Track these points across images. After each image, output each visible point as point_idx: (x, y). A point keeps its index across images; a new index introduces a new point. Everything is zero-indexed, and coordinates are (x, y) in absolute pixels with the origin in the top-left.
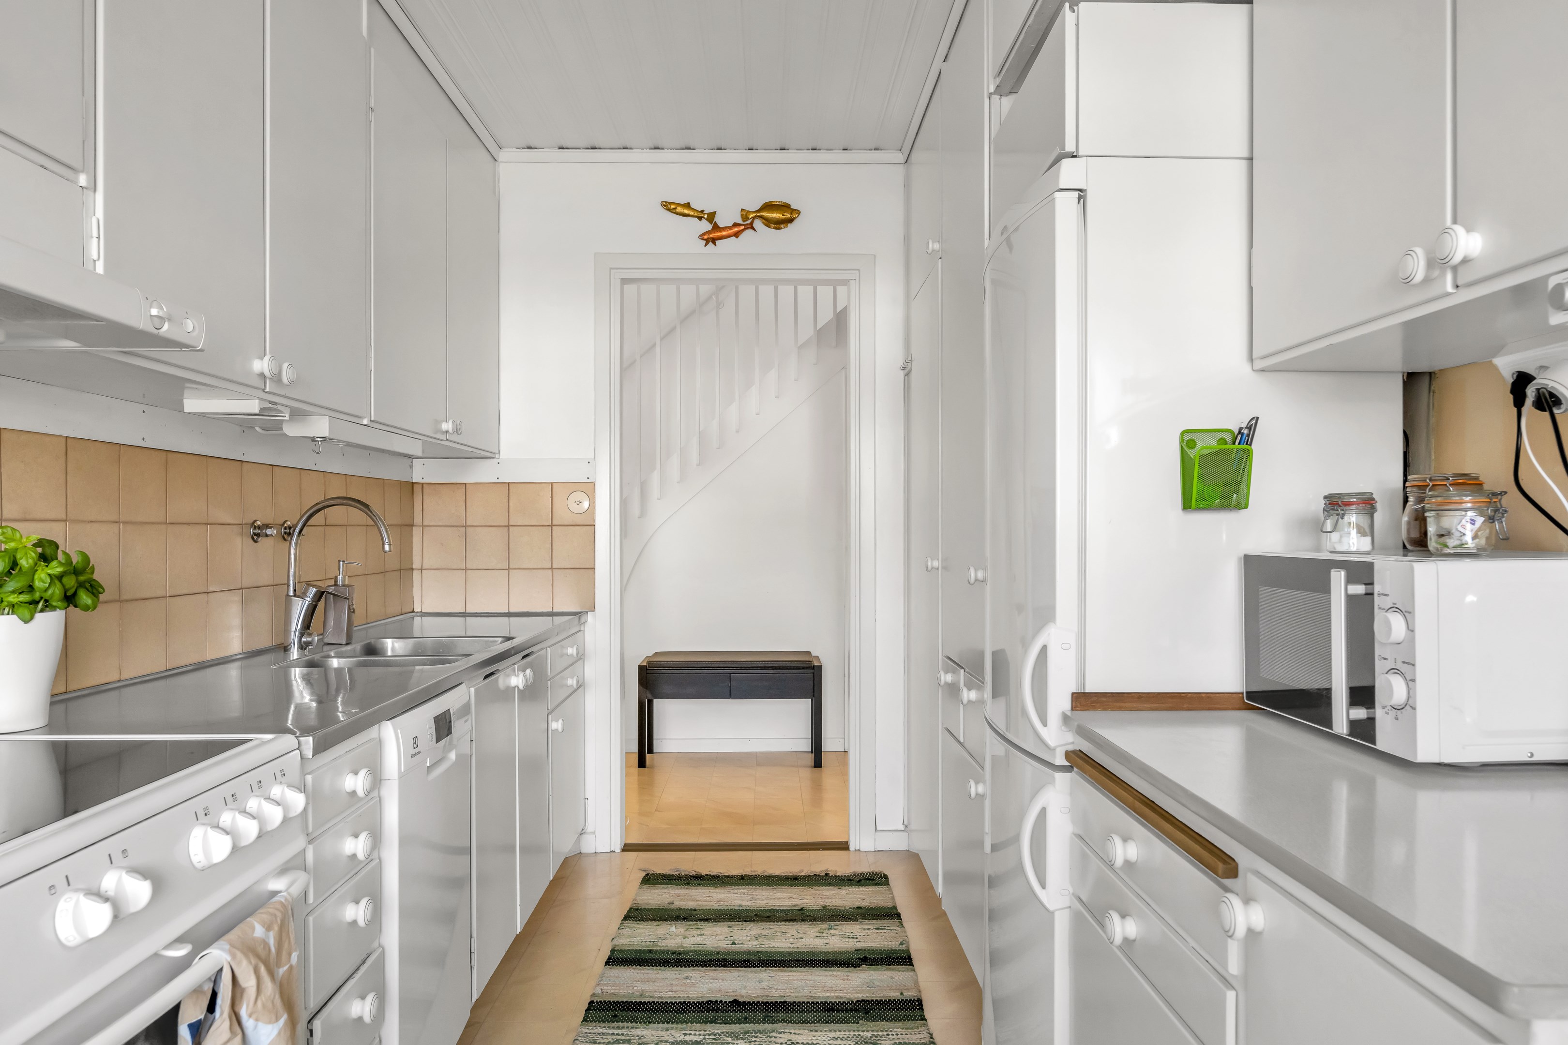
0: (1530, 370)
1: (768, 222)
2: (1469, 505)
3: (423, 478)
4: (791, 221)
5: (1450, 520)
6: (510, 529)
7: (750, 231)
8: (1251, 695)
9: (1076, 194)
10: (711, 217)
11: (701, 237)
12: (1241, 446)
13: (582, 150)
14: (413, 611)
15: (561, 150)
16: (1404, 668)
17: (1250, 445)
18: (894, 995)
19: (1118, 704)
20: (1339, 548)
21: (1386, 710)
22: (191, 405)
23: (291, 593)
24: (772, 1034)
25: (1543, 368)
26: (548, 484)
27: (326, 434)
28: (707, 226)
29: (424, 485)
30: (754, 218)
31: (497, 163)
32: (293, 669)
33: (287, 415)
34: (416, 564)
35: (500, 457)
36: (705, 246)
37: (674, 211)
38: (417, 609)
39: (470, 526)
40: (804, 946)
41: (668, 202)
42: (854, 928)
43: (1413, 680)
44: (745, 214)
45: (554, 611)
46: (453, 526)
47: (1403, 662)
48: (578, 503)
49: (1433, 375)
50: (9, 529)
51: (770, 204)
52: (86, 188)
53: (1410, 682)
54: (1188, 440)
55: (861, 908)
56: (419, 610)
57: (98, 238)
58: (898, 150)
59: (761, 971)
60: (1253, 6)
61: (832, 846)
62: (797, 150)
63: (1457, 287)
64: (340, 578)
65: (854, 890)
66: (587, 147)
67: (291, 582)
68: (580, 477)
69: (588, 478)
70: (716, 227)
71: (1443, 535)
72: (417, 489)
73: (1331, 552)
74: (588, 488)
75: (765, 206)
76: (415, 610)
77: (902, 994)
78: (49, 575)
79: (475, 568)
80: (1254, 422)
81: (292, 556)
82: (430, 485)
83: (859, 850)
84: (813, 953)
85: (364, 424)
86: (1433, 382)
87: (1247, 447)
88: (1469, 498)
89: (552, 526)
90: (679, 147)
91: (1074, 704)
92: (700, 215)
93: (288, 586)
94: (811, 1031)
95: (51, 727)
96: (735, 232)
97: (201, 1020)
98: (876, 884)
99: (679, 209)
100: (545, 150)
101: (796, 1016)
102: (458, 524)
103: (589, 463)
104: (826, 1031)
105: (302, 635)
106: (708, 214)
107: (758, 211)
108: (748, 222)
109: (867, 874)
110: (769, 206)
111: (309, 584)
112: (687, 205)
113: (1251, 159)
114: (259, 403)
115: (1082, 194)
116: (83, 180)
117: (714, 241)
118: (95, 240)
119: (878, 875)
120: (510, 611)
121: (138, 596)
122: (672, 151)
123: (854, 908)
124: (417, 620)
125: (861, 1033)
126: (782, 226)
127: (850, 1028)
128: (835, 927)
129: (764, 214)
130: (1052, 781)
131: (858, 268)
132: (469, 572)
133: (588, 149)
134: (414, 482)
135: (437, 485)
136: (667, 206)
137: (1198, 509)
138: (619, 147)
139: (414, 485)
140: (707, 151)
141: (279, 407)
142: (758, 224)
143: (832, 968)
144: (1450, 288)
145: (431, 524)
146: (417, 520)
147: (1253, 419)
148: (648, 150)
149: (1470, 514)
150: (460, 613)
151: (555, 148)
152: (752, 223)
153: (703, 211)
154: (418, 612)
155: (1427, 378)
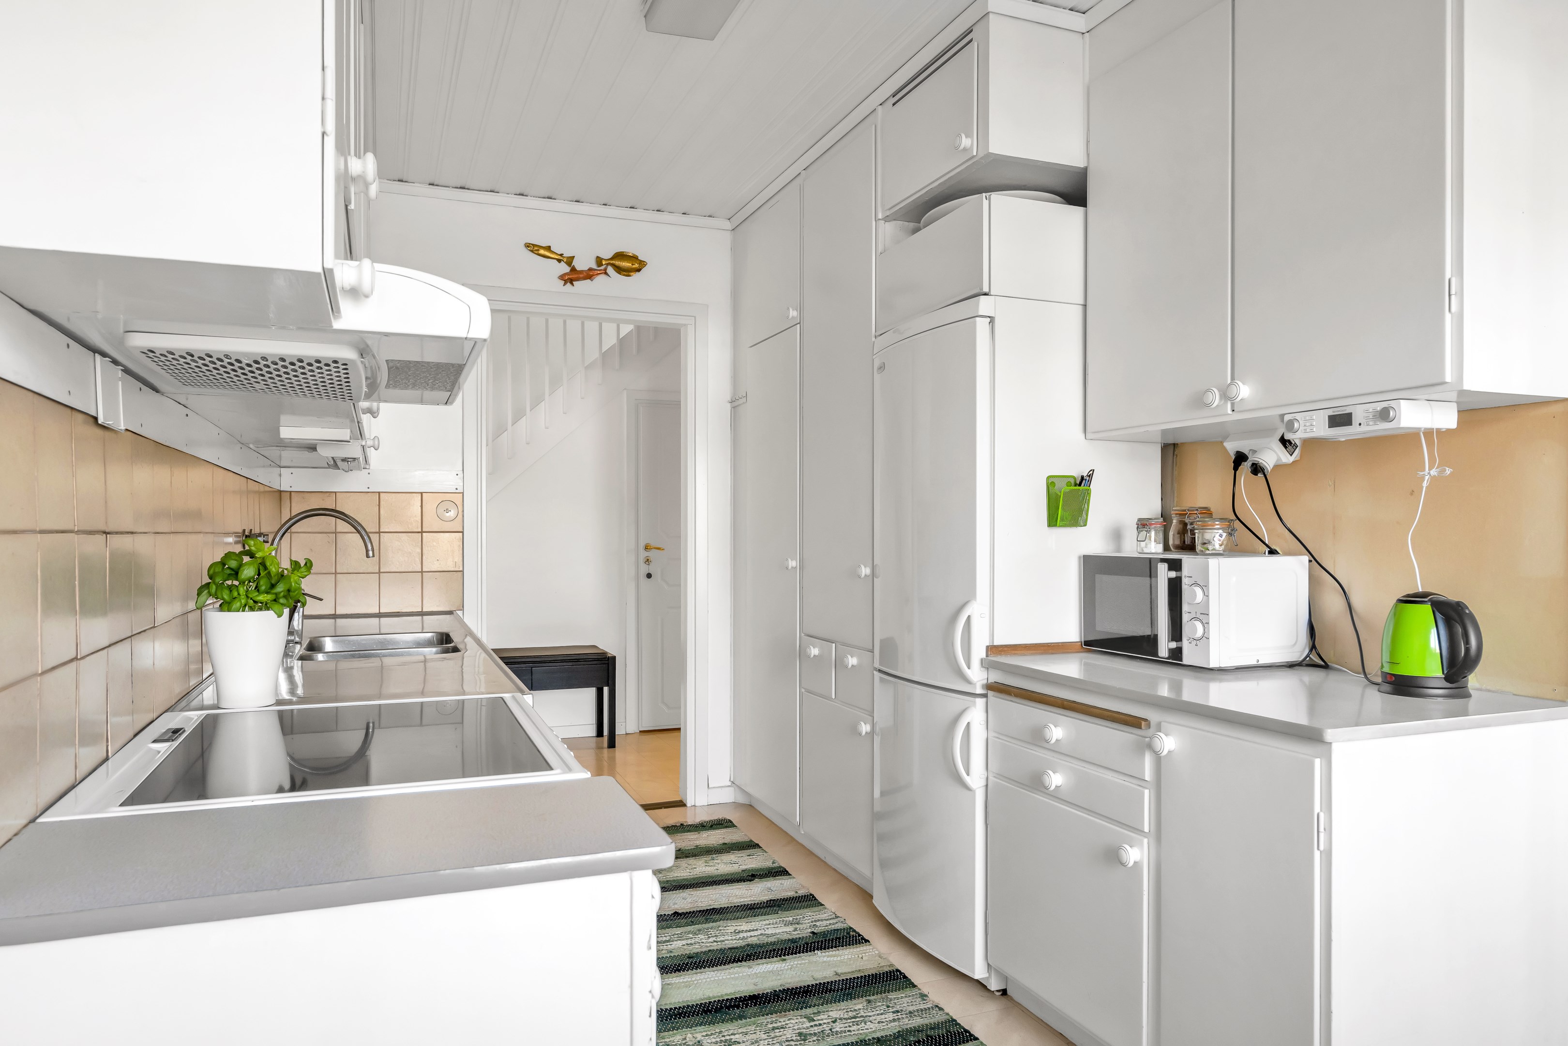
0: (1246, 452)
1: (619, 270)
2: (1218, 526)
3: (291, 487)
4: (639, 270)
5: (1208, 536)
6: (381, 535)
7: (603, 276)
8: (1087, 643)
9: (989, 320)
10: (570, 261)
11: (561, 277)
12: (1085, 488)
13: (451, 189)
15: (431, 186)
16: (1201, 617)
17: (1089, 486)
18: (791, 894)
19: (1013, 652)
20: (1146, 551)
21: (1190, 641)
24: (720, 928)
25: (1254, 452)
26: (418, 494)
28: (566, 269)
29: (292, 493)
30: (607, 264)
35: (370, 468)
36: (564, 286)
37: (536, 252)
39: (340, 532)
40: (701, 873)
41: (531, 244)
42: (732, 857)
43: (1208, 623)
44: (599, 261)
45: (424, 610)
46: (322, 533)
47: (1201, 614)
48: (447, 511)
49: (1176, 445)
51: (621, 253)
53: (1205, 625)
54: (1051, 482)
55: (726, 844)
58: (727, 219)
59: (680, 893)
60: (1087, 209)
61: (675, 804)
62: (644, 210)
63: (1233, 411)
65: (712, 832)
66: (456, 186)
68: (449, 487)
69: (457, 489)
70: (573, 270)
71: (1205, 543)
72: (286, 497)
73: (1140, 553)
74: (457, 497)
75: (616, 255)
77: (796, 892)
79: (346, 571)
80: (1091, 472)
82: (299, 493)
83: (695, 806)
84: (712, 877)
86: (1176, 449)
87: (1088, 488)
88: (1217, 523)
89: (422, 532)
90: (542, 196)
91: (987, 653)
92: (560, 258)
94: (747, 923)
96: (589, 275)
98: (726, 827)
99: (542, 252)
100: (416, 184)
101: (729, 915)
102: (328, 531)
103: (457, 475)
104: (758, 921)
106: (568, 258)
107: (612, 259)
108: (602, 268)
109: (715, 821)
110: (620, 256)
112: (548, 248)
113: (1085, 306)
115: (992, 320)
117: (571, 281)
119: (724, 821)
120: (381, 611)
122: (536, 198)
123: (721, 844)
125: (784, 919)
126: (632, 274)
127: (774, 917)
128: (717, 858)
129: (617, 263)
130: (974, 703)
131: (694, 315)
132: (338, 576)
133: (457, 188)
134: (282, 490)
135: (306, 494)
136: (530, 247)
137: (1060, 526)
138: (487, 190)
139: (282, 493)
140: (566, 202)
142: (610, 270)
143: (733, 884)
144: (1229, 411)
147: (1091, 470)
148: (513, 196)
149: (1221, 531)
150: (330, 615)
151: (426, 184)
152: (605, 270)
153: (563, 254)
155: (1172, 447)
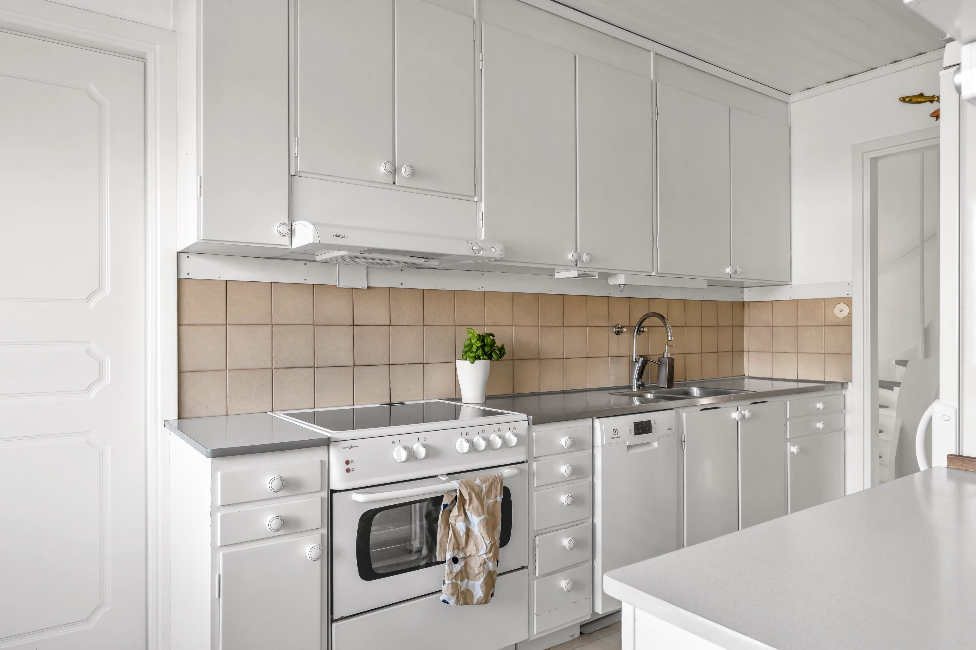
3: (749, 299)
6: (798, 328)
11: (933, 115)
13: (842, 80)
14: (744, 375)
15: (828, 84)
22: (558, 275)
23: (634, 360)
26: (822, 300)
27: (624, 283)
29: (750, 303)
31: (789, 105)
32: (634, 397)
33: (596, 276)
34: (746, 349)
35: (793, 284)
37: (910, 102)
38: (746, 374)
39: (775, 326)
41: (905, 97)
45: (825, 380)
46: (766, 326)
48: (841, 311)
50: (470, 329)
52: (478, 202)
56: (747, 375)
57: (483, 219)
64: (666, 354)
66: (845, 77)
67: (634, 355)
68: (843, 294)
69: (848, 294)
74: (848, 301)
76: (745, 375)
78: (477, 346)
79: (778, 351)
81: (635, 342)
82: (753, 303)
85: (653, 275)
89: (824, 326)
90: (913, 56)
91: (948, 463)
92: (932, 99)
93: (633, 356)
95: (484, 404)
97: (448, 504)
99: (914, 100)
100: (818, 87)
102: (768, 325)
103: (848, 284)
105: (637, 381)
106: (937, 97)
111: (641, 356)
112: (921, 95)
114: (577, 272)
116: (476, 199)
117: (938, 116)
118: (481, 220)
120: (798, 379)
121: (549, 357)
122: (908, 59)
124: (746, 380)
132: (774, 354)
134: (744, 301)
135: (756, 303)
136: (904, 100)
138: (868, 69)
139: (745, 303)
141: (590, 273)
145: (753, 325)
146: (746, 323)
148: (890, 65)
150: (769, 378)
151: (824, 84)
154: (747, 376)
